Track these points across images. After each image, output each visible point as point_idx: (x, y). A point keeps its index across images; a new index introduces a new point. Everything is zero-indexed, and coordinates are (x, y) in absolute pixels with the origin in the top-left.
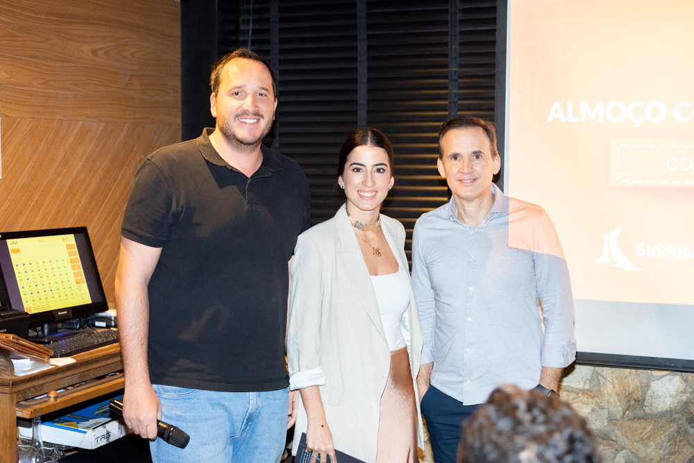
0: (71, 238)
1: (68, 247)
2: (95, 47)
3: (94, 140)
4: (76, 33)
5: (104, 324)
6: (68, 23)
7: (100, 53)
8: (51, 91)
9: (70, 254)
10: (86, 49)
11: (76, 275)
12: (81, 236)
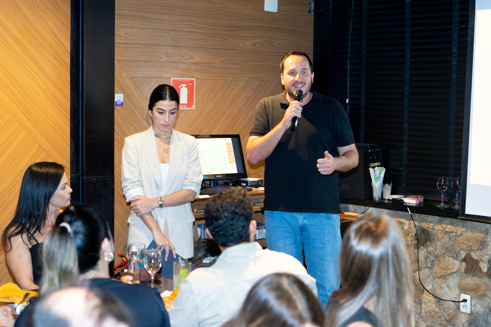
0: (229, 140)
1: (227, 144)
2: (254, 42)
3: (252, 90)
4: (242, 35)
5: (245, 185)
6: (238, 30)
7: (257, 45)
8: (226, 65)
9: (228, 148)
10: (249, 43)
11: (230, 158)
12: (236, 139)
